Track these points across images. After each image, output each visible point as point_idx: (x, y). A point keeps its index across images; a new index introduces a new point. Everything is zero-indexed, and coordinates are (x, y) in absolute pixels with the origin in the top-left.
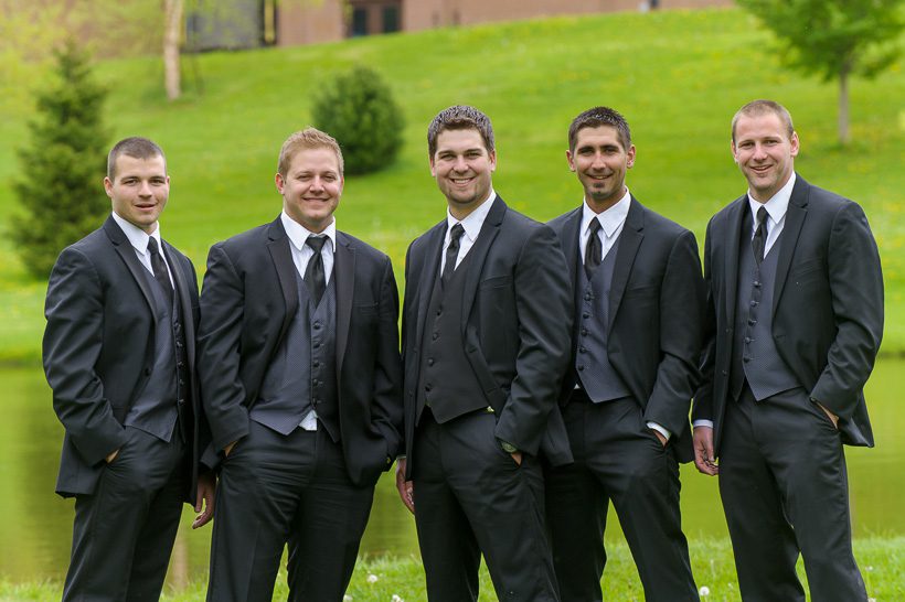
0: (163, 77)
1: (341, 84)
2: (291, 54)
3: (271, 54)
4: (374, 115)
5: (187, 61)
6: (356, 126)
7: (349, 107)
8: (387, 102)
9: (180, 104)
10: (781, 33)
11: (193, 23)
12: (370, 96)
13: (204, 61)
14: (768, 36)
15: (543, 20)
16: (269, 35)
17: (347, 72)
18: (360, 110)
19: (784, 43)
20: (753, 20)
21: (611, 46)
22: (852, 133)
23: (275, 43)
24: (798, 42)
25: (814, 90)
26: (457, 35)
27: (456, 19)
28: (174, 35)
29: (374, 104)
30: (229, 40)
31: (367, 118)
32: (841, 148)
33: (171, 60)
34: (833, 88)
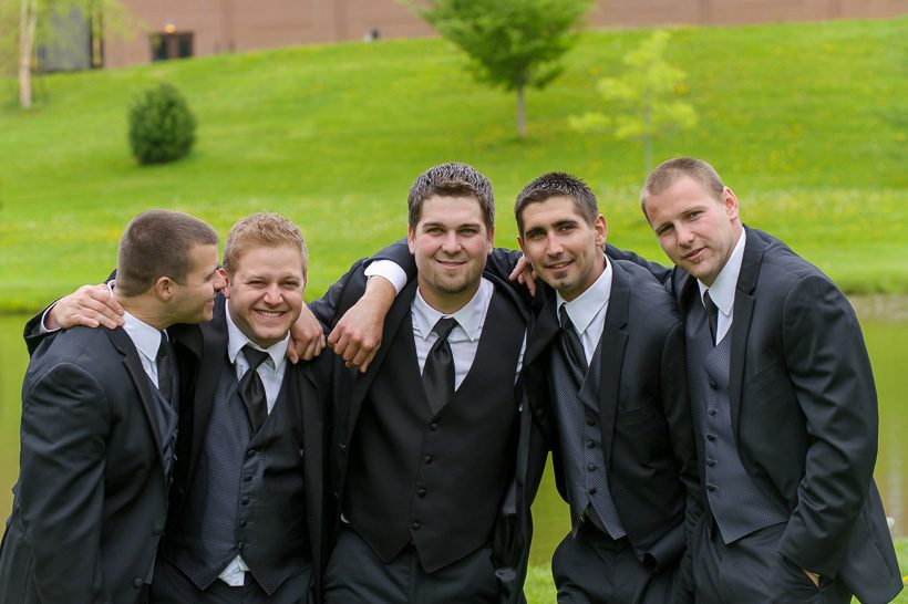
0: (17, 93)
1: (150, 96)
2: (113, 74)
3: (98, 74)
4: (174, 119)
5: (37, 80)
6: (160, 126)
7: (155, 113)
8: (184, 108)
9: (31, 112)
10: (474, 56)
11: (41, 52)
12: (171, 104)
13: (49, 80)
14: (465, 58)
15: (297, 47)
16: (97, 60)
17: (153, 87)
18: (163, 114)
19: (476, 62)
20: (452, 46)
21: (347, 66)
22: (527, 129)
23: (101, 66)
24: (486, 62)
25: (497, 98)
26: (235, 59)
27: (232, 47)
28: (26, 61)
29: (175, 111)
30: (67, 64)
31: (168, 122)
32: (520, 141)
33: (24, 80)
34: (513, 97)
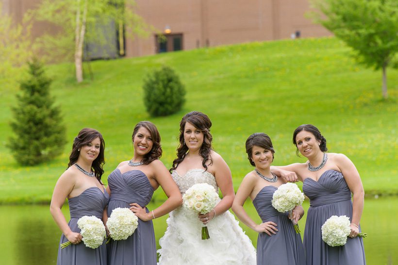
0: (75, 73)
1: (157, 75)
2: (132, 61)
3: (124, 61)
4: (172, 89)
5: (86, 65)
6: (164, 94)
7: (161, 85)
8: (177, 83)
9: (83, 84)
10: (356, 48)
11: (87, 48)
12: (170, 80)
13: (93, 64)
14: (350, 49)
15: (248, 44)
16: (122, 52)
17: (159, 69)
18: (165, 87)
19: (356, 53)
20: (342, 43)
21: (278, 55)
22: (389, 94)
23: (124, 55)
24: (362, 52)
25: (371, 74)
26: (209, 51)
27: (207, 43)
28: (79, 53)
29: (171, 84)
30: (105, 55)
31: (168, 90)
32: (383, 101)
33: (78, 65)
34: (380, 72)
